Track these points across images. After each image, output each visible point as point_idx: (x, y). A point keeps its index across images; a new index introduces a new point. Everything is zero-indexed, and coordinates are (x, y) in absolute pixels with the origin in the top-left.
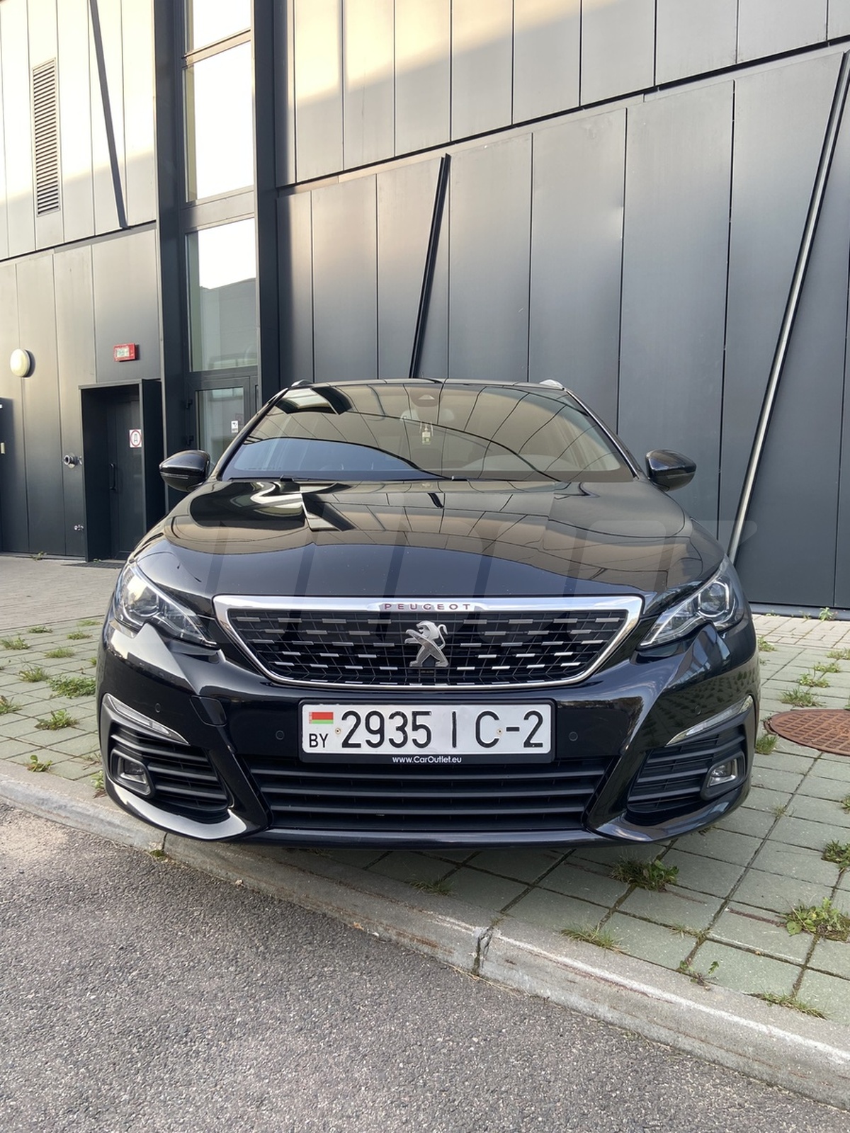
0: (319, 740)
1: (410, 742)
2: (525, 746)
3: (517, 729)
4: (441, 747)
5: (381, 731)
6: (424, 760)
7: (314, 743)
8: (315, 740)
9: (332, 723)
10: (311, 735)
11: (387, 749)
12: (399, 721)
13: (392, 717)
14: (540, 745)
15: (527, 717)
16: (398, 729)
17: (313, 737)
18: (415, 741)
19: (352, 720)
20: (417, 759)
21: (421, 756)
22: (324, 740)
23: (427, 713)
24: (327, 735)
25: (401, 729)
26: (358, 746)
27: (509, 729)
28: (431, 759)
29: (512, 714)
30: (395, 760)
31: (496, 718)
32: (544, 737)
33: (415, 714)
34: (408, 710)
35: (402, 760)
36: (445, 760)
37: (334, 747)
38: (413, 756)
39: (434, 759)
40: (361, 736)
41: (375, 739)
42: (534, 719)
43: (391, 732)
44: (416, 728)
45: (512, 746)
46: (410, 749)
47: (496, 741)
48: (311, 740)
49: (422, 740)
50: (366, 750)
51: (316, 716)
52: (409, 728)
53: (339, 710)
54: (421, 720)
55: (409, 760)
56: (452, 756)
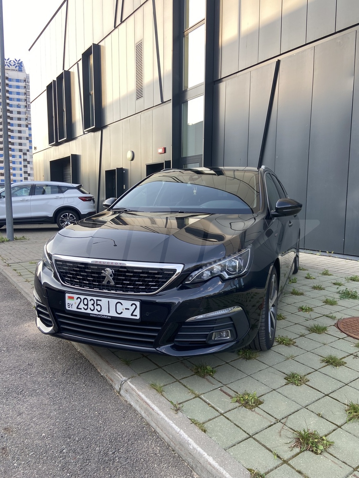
0: (70, 305)
1: (95, 310)
2: (131, 315)
3: (128, 309)
4: (104, 312)
5: (87, 305)
6: (99, 316)
7: (69, 306)
8: (69, 305)
9: (74, 300)
10: (68, 303)
11: (89, 311)
12: (92, 302)
13: (90, 300)
14: (136, 316)
15: (132, 305)
16: (92, 305)
17: (69, 304)
18: (97, 309)
19: (79, 300)
20: (97, 316)
21: (99, 315)
22: (72, 306)
23: (100, 300)
24: (72, 304)
25: (93, 305)
26: (81, 309)
27: (126, 309)
28: (101, 316)
29: (127, 304)
30: (91, 315)
31: (122, 304)
32: (137, 312)
33: (97, 300)
34: (95, 298)
35: (93, 315)
36: (106, 317)
37: (74, 309)
38: (96, 314)
39: (102, 316)
40: (82, 306)
41: (86, 307)
42: (134, 306)
43: (90, 306)
44: (97, 305)
45: (127, 315)
46: (95, 312)
47: (122, 312)
48: (68, 305)
49: (99, 310)
50: (83, 311)
51: (70, 298)
52: (95, 305)
53: (76, 296)
54: (99, 302)
55: (95, 316)
56: (108, 316)
